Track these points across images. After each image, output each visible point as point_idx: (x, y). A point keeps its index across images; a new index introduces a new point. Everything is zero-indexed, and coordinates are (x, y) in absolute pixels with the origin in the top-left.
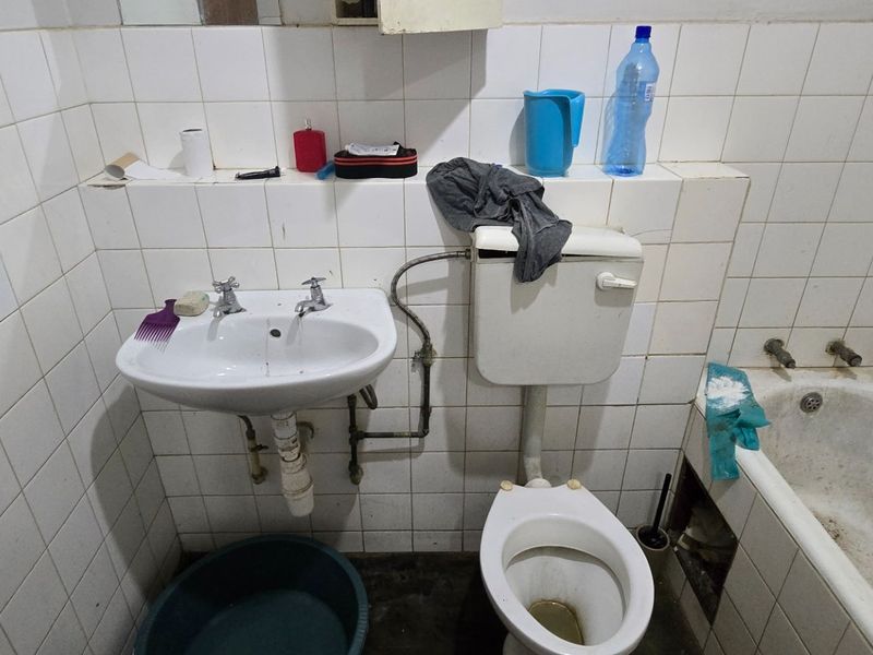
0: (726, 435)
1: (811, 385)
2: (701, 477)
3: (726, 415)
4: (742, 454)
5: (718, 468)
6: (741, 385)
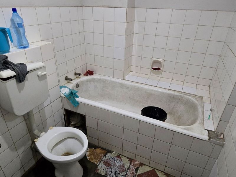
0: (72, 98)
1: (76, 82)
2: (71, 110)
3: (69, 95)
4: (77, 99)
6: (66, 88)
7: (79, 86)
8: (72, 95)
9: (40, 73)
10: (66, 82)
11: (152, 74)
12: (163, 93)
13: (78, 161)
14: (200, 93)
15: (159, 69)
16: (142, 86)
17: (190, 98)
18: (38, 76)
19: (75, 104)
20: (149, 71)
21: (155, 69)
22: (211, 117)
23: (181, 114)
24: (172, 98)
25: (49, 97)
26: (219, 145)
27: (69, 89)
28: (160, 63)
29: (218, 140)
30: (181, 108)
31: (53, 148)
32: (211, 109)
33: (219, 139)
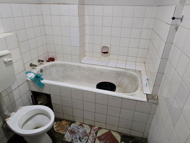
0: (38, 81)
1: (40, 68)
2: (37, 91)
3: (34, 79)
4: (42, 81)
5: (40, 86)
6: (32, 73)
7: (43, 71)
8: (38, 78)
9: (6, 59)
10: (31, 68)
11: (102, 57)
12: (112, 71)
13: (47, 133)
14: (138, 69)
15: (107, 53)
16: (95, 66)
17: (132, 72)
18: (5, 62)
19: (41, 86)
20: (100, 54)
21: (104, 53)
22: (148, 84)
23: (126, 86)
24: (119, 74)
25: (16, 80)
26: (155, 104)
27: (34, 73)
28: (107, 47)
29: (154, 100)
30: (126, 81)
31: (24, 124)
32: (147, 79)
33: (154, 99)
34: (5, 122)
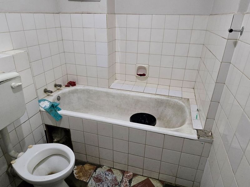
0: (54, 111)
1: (57, 95)
2: (52, 125)
4: (59, 112)
6: (46, 101)
7: (61, 98)
8: (54, 107)
9: (14, 84)
10: (46, 95)
11: (138, 80)
12: (151, 98)
13: (64, 180)
14: (185, 96)
15: (144, 75)
16: (128, 93)
17: (177, 100)
18: (12, 88)
19: (58, 118)
20: (134, 77)
21: (141, 75)
22: (198, 116)
23: (170, 118)
24: (160, 103)
25: (26, 111)
26: (209, 143)
27: (49, 102)
28: (144, 68)
29: (207, 138)
30: (169, 112)
31: (35, 169)
32: (197, 109)
33: (208, 136)
34: (10, 165)
